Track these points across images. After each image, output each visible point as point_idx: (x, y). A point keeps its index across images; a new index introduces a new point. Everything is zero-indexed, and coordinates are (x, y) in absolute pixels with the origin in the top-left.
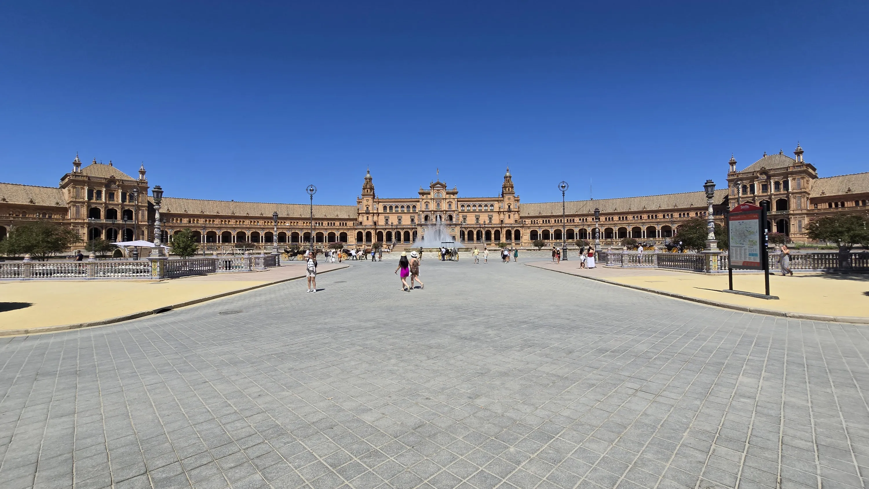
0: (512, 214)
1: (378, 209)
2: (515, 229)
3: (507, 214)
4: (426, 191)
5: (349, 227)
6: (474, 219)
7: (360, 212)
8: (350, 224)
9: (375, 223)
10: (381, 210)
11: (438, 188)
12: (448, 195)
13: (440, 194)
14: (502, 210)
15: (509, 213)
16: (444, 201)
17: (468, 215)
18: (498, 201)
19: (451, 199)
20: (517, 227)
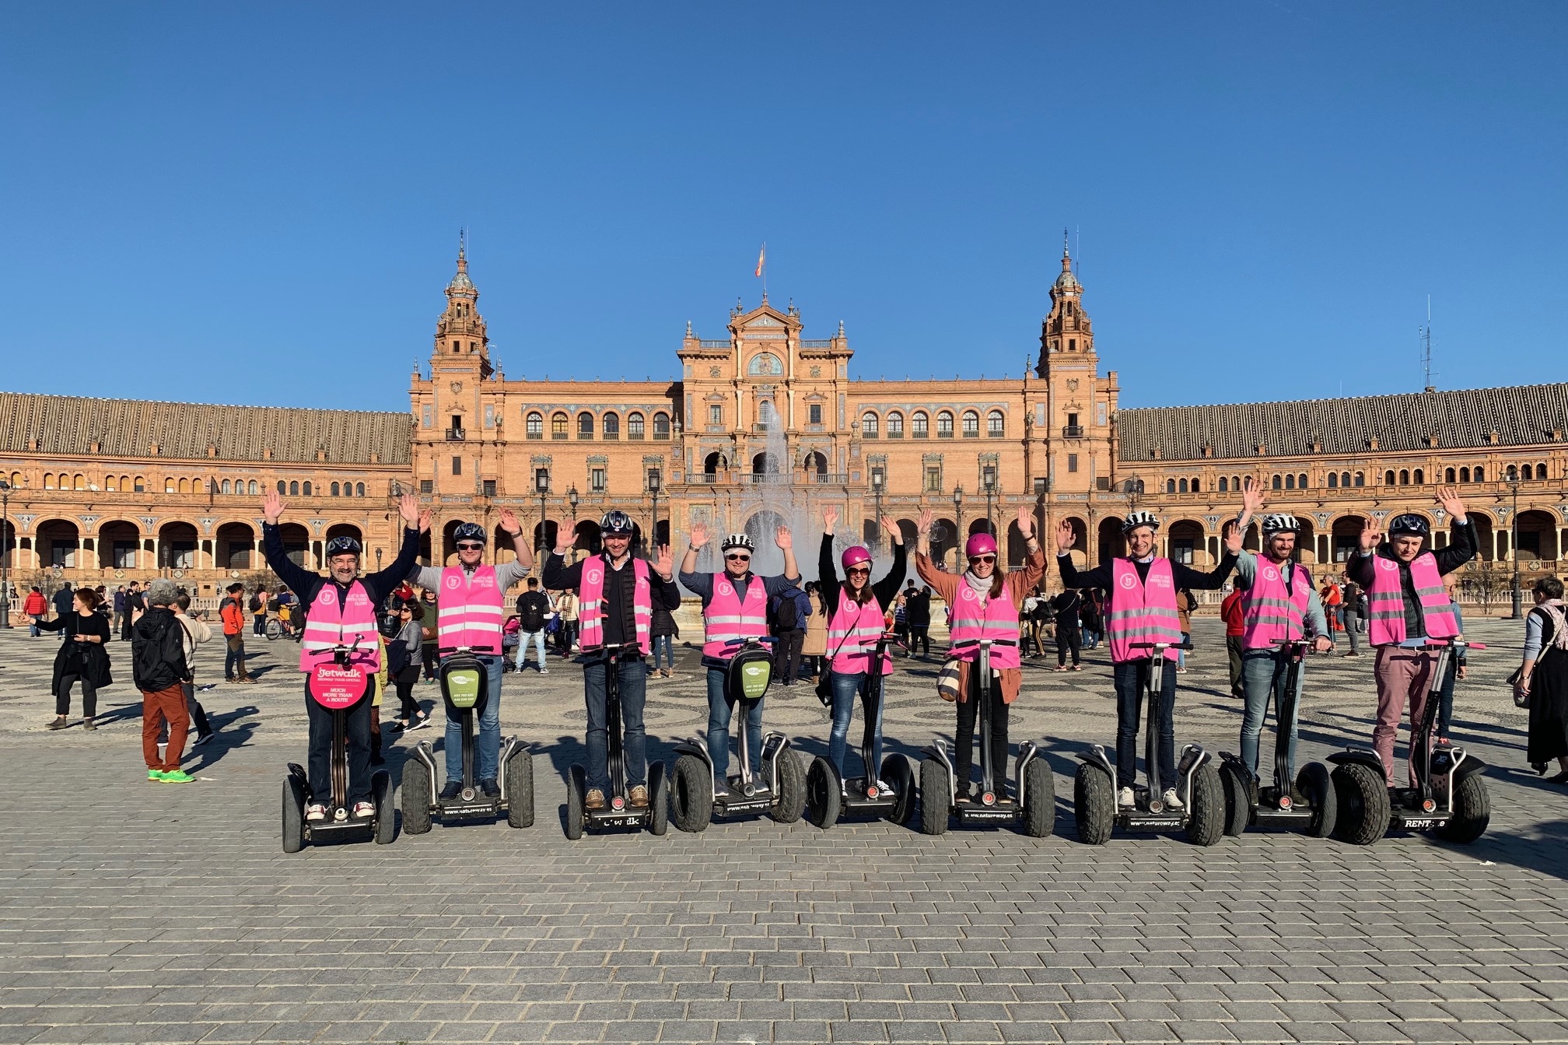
0: (1081, 450)
1: (499, 425)
2: (1102, 514)
3: (1062, 451)
4: (714, 348)
5: (368, 503)
6: (918, 469)
7: (421, 437)
8: (378, 485)
9: (490, 488)
10: (514, 431)
11: (766, 336)
12: (808, 364)
13: (774, 362)
14: (1039, 433)
15: (1073, 447)
16: (791, 393)
17: (890, 456)
18: (1024, 393)
19: (821, 382)
20: (1109, 507)
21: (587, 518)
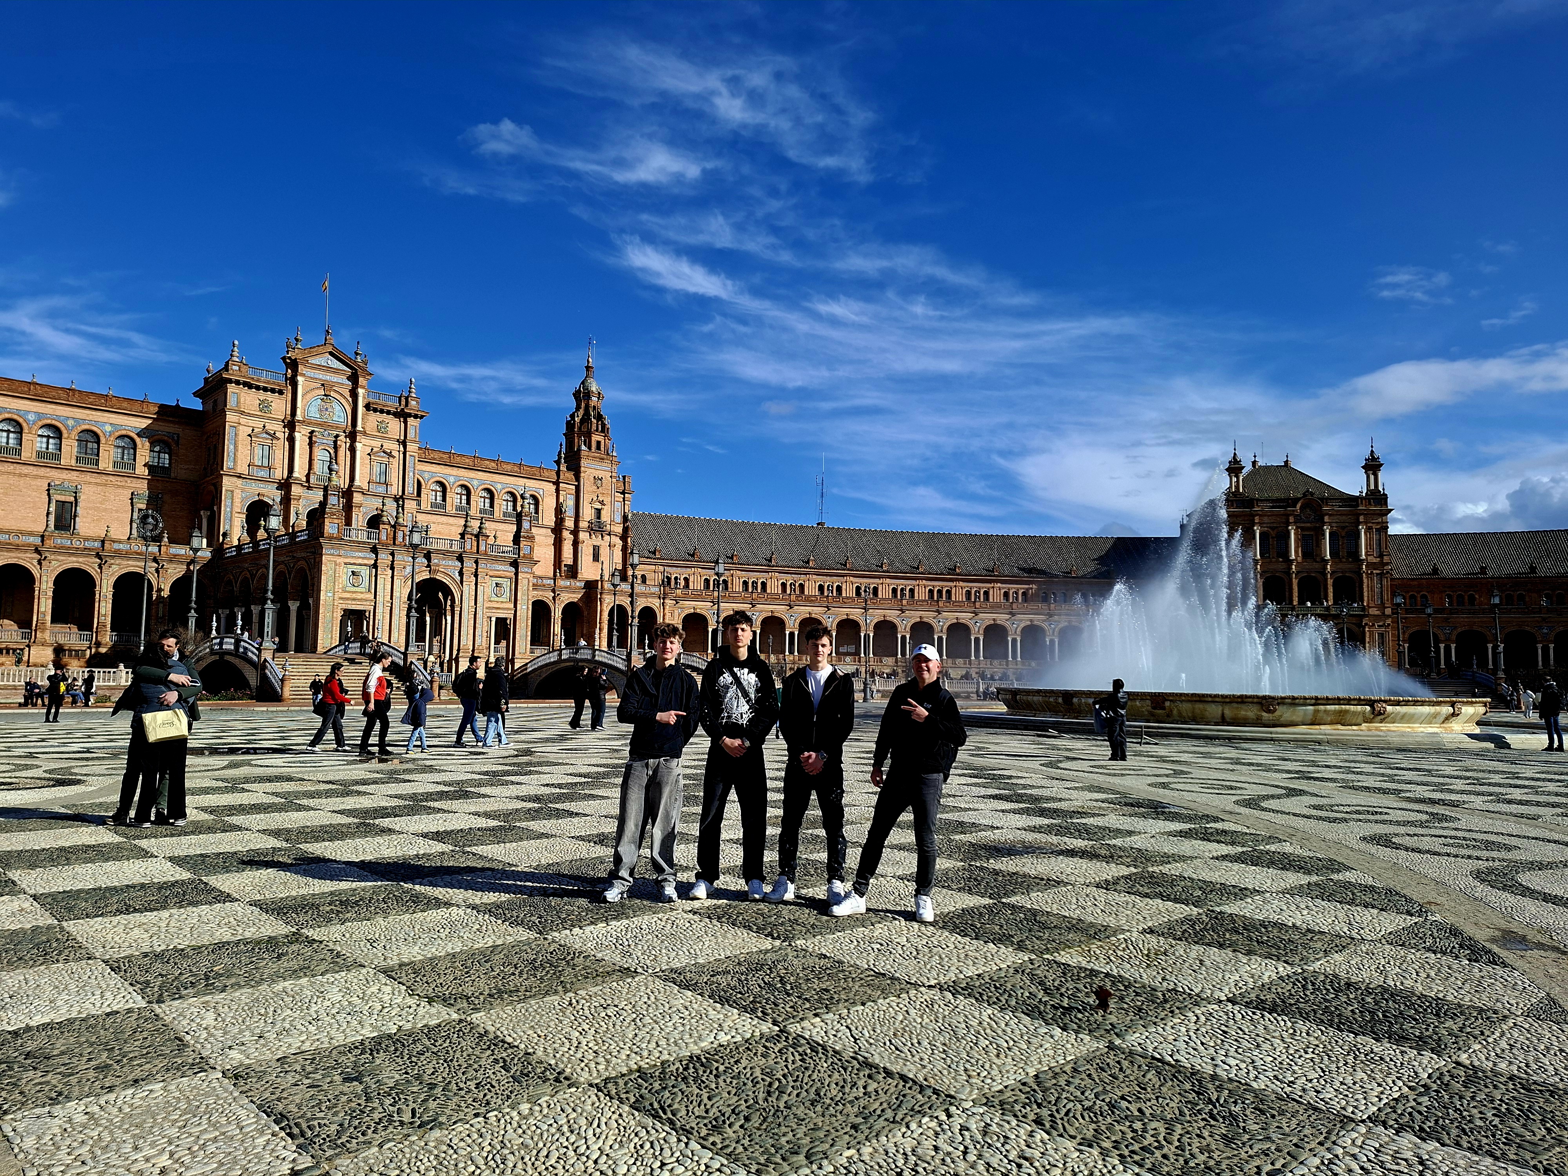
3: (587, 541)
4: (265, 380)
11: (328, 377)
12: (374, 418)
13: (337, 408)
14: (569, 523)
15: (597, 540)
16: (358, 446)
17: (433, 528)
18: (557, 483)
19: (390, 439)
20: (646, 597)
21: (76, 565)
